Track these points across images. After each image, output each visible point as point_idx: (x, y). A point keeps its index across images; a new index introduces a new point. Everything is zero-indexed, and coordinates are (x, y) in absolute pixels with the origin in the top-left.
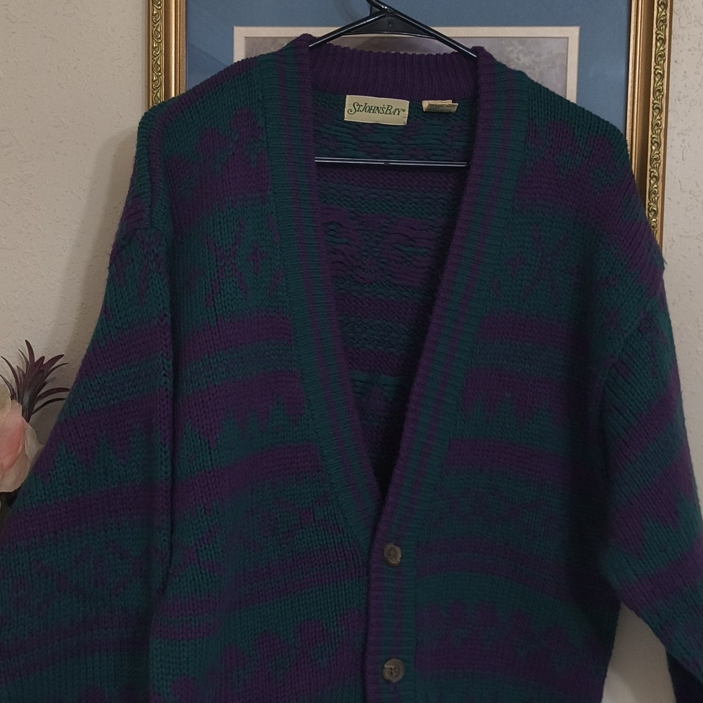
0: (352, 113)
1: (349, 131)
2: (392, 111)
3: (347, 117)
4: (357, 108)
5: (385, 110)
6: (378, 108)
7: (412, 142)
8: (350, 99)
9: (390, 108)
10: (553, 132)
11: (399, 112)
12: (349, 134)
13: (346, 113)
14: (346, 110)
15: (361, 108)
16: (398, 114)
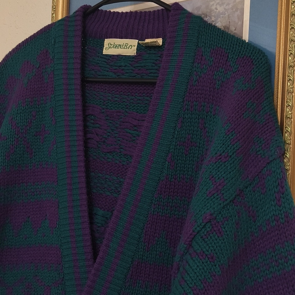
0: (107, 49)
1: (105, 60)
2: (128, 46)
3: (105, 52)
4: (110, 46)
5: (124, 46)
6: (120, 45)
7: (138, 65)
8: (107, 41)
9: (127, 44)
10: (214, 56)
11: (132, 47)
12: (105, 62)
13: (104, 50)
14: (104, 48)
15: (112, 46)
16: (131, 49)
